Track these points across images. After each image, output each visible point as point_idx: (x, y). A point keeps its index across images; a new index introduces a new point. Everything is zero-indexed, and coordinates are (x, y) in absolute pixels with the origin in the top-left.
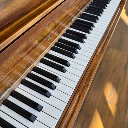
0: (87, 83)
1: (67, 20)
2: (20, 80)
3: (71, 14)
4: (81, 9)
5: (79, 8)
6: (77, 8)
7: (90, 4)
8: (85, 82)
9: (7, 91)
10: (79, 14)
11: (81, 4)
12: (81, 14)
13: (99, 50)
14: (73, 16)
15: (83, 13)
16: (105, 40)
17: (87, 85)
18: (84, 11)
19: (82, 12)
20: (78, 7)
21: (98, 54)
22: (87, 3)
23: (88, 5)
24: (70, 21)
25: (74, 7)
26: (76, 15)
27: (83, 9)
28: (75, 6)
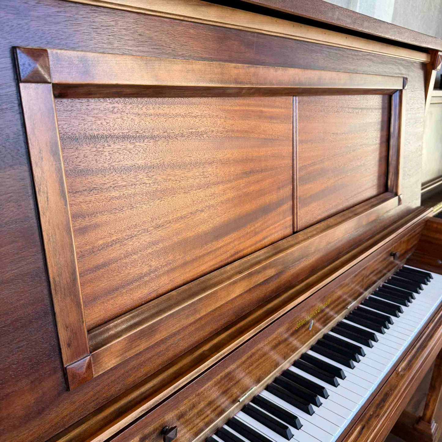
0: (377, 412)
1: (339, 304)
2: (263, 384)
3: (345, 297)
4: (366, 289)
5: (362, 286)
6: (357, 287)
7: (385, 283)
8: (373, 409)
9: (246, 395)
10: (363, 298)
11: (365, 281)
12: (366, 299)
13: (403, 365)
14: (350, 299)
15: (370, 298)
16: (415, 350)
17: (376, 414)
18: (372, 294)
19: (367, 294)
20: (360, 285)
21: (400, 370)
22: (380, 278)
23: (380, 283)
24: (344, 308)
25: (353, 286)
26: (355, 299)
27: (371, 290)
28: (355, 284)
